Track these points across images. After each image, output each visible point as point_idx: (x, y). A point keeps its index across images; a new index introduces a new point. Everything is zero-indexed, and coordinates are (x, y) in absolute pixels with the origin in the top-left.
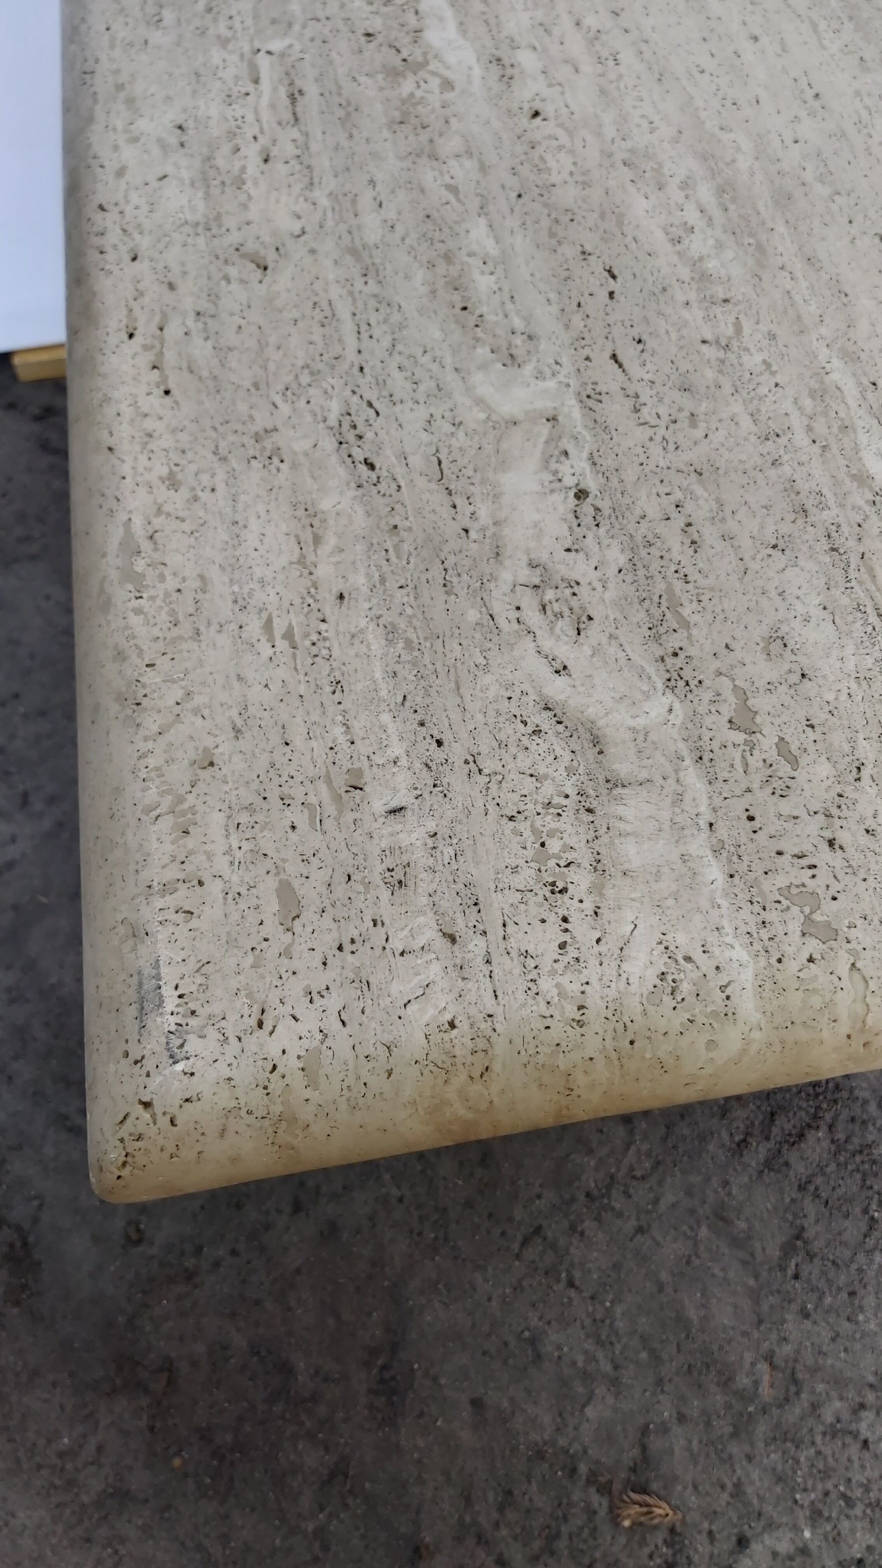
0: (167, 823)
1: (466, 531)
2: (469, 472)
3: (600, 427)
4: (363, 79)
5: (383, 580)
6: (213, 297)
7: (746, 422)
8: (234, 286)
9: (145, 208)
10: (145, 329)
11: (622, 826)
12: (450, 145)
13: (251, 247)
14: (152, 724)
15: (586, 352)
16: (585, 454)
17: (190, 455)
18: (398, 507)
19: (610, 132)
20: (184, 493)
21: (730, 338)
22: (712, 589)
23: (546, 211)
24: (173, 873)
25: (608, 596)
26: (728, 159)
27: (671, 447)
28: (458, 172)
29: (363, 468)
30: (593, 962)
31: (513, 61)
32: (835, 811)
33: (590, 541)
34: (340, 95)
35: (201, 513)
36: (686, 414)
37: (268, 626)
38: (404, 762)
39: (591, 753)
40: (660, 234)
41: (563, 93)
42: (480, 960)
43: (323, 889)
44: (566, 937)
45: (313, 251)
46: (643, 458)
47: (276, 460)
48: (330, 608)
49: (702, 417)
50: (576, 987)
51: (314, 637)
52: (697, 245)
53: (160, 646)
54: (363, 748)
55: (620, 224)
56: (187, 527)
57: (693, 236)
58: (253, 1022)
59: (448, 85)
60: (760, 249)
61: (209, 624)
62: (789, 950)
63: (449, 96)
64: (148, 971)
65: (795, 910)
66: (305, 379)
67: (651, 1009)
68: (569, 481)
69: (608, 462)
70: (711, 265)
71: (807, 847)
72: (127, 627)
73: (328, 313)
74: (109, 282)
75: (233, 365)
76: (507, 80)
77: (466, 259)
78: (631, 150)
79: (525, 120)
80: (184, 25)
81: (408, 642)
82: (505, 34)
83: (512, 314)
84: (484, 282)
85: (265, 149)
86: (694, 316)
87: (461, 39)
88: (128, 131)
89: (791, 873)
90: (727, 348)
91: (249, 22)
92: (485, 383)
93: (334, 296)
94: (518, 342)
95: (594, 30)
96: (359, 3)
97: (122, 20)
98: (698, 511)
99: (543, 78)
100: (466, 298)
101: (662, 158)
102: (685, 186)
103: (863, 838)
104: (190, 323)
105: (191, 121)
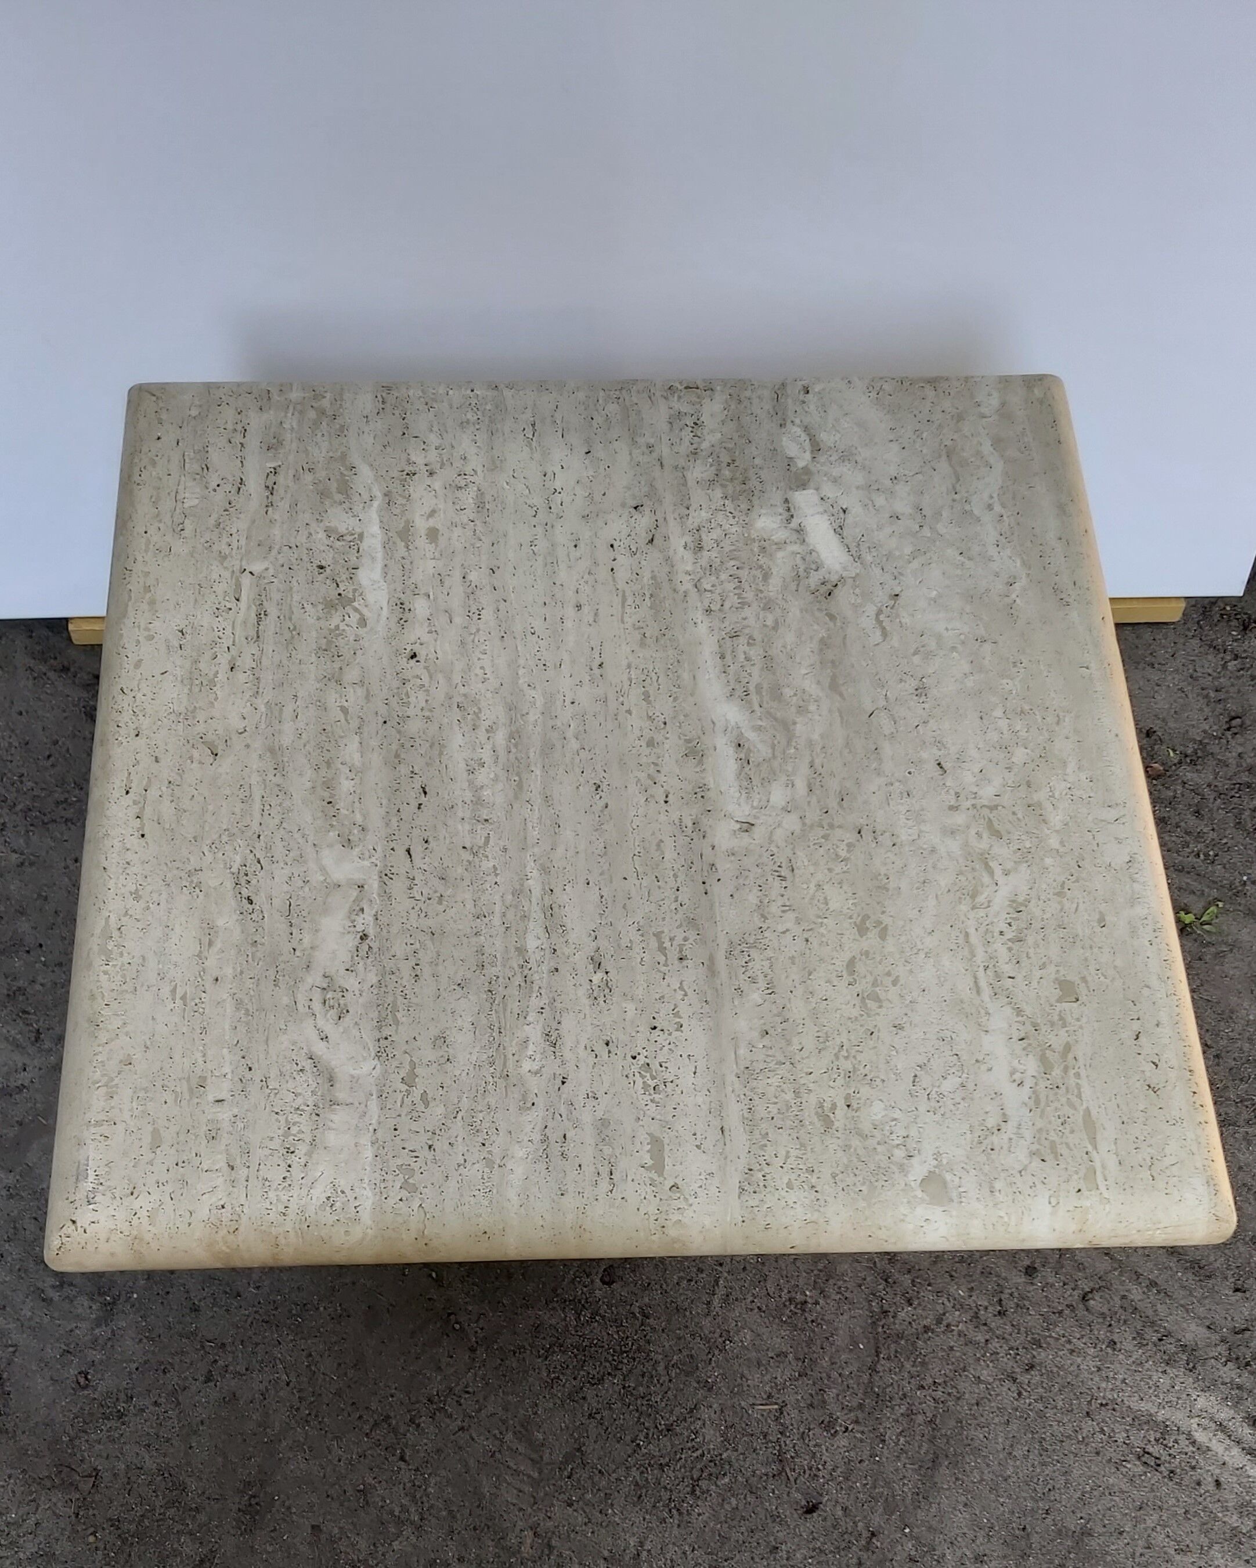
0: (103, 1090)
1: (294, 950)
2: (305, 913)
3: (386, 895)
4: (308, 607)
6: (181, 772)
7: (470, 905)
8: (195, 765)
9: (150, 695)
10: (136, 789)
11: (330, 1124)
12: (352, 674)
13: (210, 737)
14: (103, 1037)
15: (392, 845)
16: (373, 912)
17: (149, 879)
18: (260, 929)
19: (457, 679)
20: (142, 904)
21: (479, 848)
22: (417, 1005)
23: (398, 737)
24: (102, 1116)
25: (361, 1000)
26: (524, 712)
27: (424, 914)
28: (352, 698)
29: (245, 901)
30: (297, 1187)
31: (411, 606)
32: (438, 1132)
33: (360, 966)
34: (290, 619)
35: (150, 918)
36: (438, 895)
37: (174, 991)
38: (229, 1076)
39: (327, 1085)
40: (462, 765)
41: (435, 640)
42: (243, 1179)
43: (175, 1135)
44: (288, 1174)
45: (248, 746)
46: (405, 921)
47: (197, 890)
48: (209, 985)
49: (446, 898)
50: (286, 1198)
51: (197, 1001)
52: (483, 777)
53: (114, 995)
54: (210, 1066)
55: (441, 754)
56: (140, 925)
57: (482, 770)
58: (129, 1192)
59: (363, 622)
60: (520, 785)
61: (142, 985)
62: (391, 1194)
63: (362, 631)
64: (83, 1162)
65: (401, 1176)
66: (225, 838)
67: (319, 1213)
68: (360, 928)
69: (383, 920)
70: (486, 793)
71: (417, 1147)
72: (98, 981)
73: (247, 793)
75: (184, 822)
76: (402, 622)
77: (340, 766)
78: (465, 695)
79: (405, 660)
80: (198, 537)
81: (247, 1010)
82: (412, 580)
83: (357, 812)
84: (346, 785)
85: (233, 658)
86: (463, 828)
87: (382, 581)
88: (147, 629)
89: (405, 1158)
90: (475, 854)
91: (243, 542)
92: (328, 857)
93: (253, 782)
94: (356, 831)
95: (473, 585)
96: (322, 535)
97: (157, 524)
98: (425, 957)
99: (427, 624)
100: (332, 796)
101: (483, 704)
102: (490, 730)
103: (446, 1147)
104: (164, 789)
105: (189, 627)
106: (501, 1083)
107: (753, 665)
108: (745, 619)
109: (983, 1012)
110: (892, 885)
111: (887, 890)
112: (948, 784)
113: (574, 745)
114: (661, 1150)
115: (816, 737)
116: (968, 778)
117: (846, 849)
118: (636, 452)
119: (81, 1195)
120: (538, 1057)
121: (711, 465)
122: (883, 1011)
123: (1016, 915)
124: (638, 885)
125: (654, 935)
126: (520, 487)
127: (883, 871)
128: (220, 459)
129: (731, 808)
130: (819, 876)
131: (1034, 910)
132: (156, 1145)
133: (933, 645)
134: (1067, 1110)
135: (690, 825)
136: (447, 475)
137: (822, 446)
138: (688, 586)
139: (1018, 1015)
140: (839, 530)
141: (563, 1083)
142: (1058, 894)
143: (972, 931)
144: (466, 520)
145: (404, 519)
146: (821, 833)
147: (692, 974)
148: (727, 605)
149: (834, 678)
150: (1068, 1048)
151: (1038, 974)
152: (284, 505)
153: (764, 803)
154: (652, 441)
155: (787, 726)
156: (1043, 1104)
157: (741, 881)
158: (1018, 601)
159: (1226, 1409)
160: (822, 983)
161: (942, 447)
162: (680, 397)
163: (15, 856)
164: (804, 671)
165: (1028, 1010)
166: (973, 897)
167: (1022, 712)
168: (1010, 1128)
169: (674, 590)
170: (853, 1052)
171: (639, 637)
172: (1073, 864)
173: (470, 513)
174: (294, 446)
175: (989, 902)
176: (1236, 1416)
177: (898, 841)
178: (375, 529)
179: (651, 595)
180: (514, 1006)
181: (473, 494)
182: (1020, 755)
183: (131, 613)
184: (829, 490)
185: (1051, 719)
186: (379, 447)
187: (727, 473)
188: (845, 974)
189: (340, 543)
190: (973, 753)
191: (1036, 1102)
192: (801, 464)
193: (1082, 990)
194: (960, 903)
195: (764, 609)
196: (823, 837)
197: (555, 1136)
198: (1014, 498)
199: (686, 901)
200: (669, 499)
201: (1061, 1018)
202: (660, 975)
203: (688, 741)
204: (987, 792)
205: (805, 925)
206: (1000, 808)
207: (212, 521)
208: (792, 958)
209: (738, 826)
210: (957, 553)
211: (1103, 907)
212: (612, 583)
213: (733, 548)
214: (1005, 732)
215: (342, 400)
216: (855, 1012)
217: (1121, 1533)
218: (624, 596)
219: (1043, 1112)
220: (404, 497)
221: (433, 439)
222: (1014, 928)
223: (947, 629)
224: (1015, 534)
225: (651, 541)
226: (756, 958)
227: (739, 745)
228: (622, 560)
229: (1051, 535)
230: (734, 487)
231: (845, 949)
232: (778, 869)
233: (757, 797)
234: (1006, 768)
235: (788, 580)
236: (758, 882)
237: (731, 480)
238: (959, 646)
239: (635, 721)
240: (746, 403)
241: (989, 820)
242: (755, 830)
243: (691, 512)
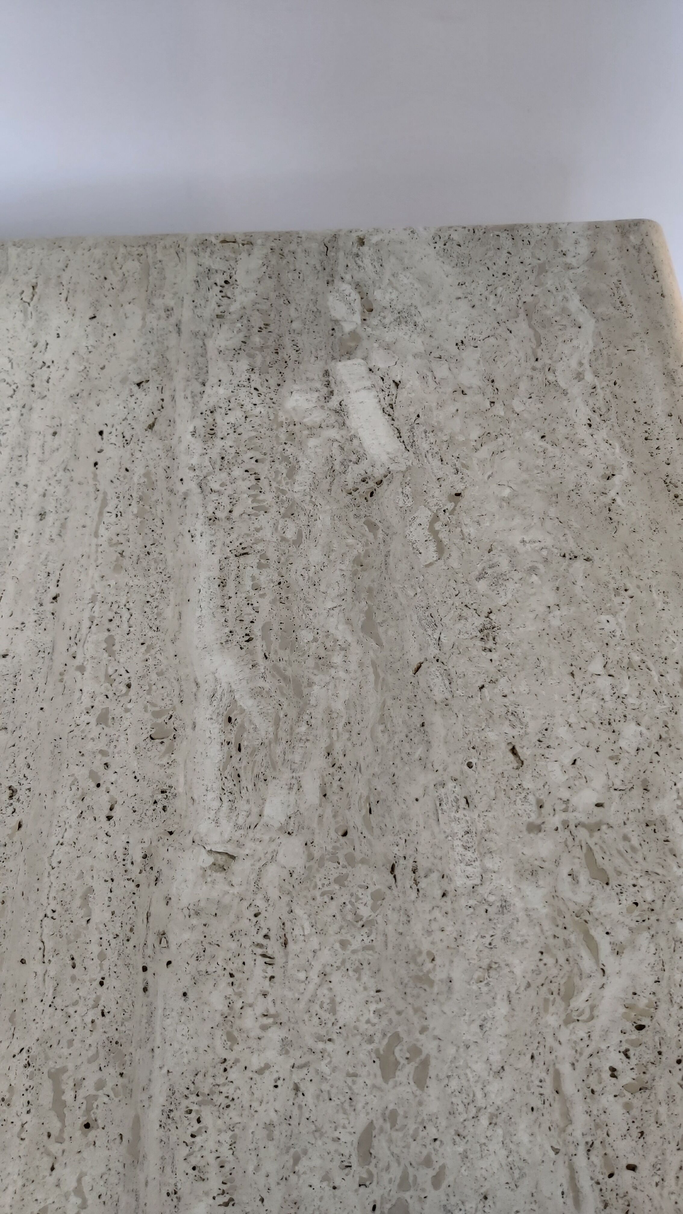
107: (262, 596)
108: (258, 530)
110: (439, 975)
111: (431, 983)
112: (526, 785)
115: (338, 706)
116: (555, 774)
117: (370, 902)
118: (151, 317)
121: (240, 331)
123: (635, 1035)
124: (40, 973)
125: (50, 1075)
127: (426, 946)
129: (204, 827)
130: (325, 956)
131: (664, 1024)
133: (504, 565)
135: (138, 858)
137: (375, 306)
138: (191, 485)
140: (389, 409)
143: (565, 1069)
146: (335, 874)
148: (238, 510)
149: (369, 614)
153: (253, 819)
154: (172, 303)
157: (204, 966)
158: (619, 500)
160: (316, 1182)
161: (520, 305)
162: (212, 253)
164: (330, 605)
166: (568, 996)
167: (630, 666)
169: (172, 491)
171: (114, 556)
175: (592, 1008)
177: (450, 888)
179: (141, 499)
182: (630, 736)
184: (380, 360)
187: (257, 339)
188: (354, 1161)
190: (562, 731)
192: (348, 327)
194: (546, 1010)
195: (285, 516)
196: (336, 881)
198: (609, 365)
199: (112, 1005)
200: (182, 372)
202: (46, 1163)
203: (156, 715)
204: (585, 799)
205: (296, 1056)
206: (604, 827)
208: (270, 1126)
209: (210, 860)
210: (537, 437)
212: (91, 482)
213: (254, 434)
214: (607, 698)
218: (104, 501)
222: (634, 1061)
223: (523, 541)
224: (613, 410)
225: (151, 427)
226: (210, 1126)
227: (230, 720)
228: (109, 451)
229: (659, 411)
230: (264, 357)
231: (359, 1106)
232: (264, 942)
233: (246, 807)
234: (611, 758)
235: (319, 476)
236: (231, 967)
237: (262, 349)
238: (540, 566)
239: (88, 682)
240: (289, 258)
241: (590, 849)
242: (236, 867)
243: (208, 389)
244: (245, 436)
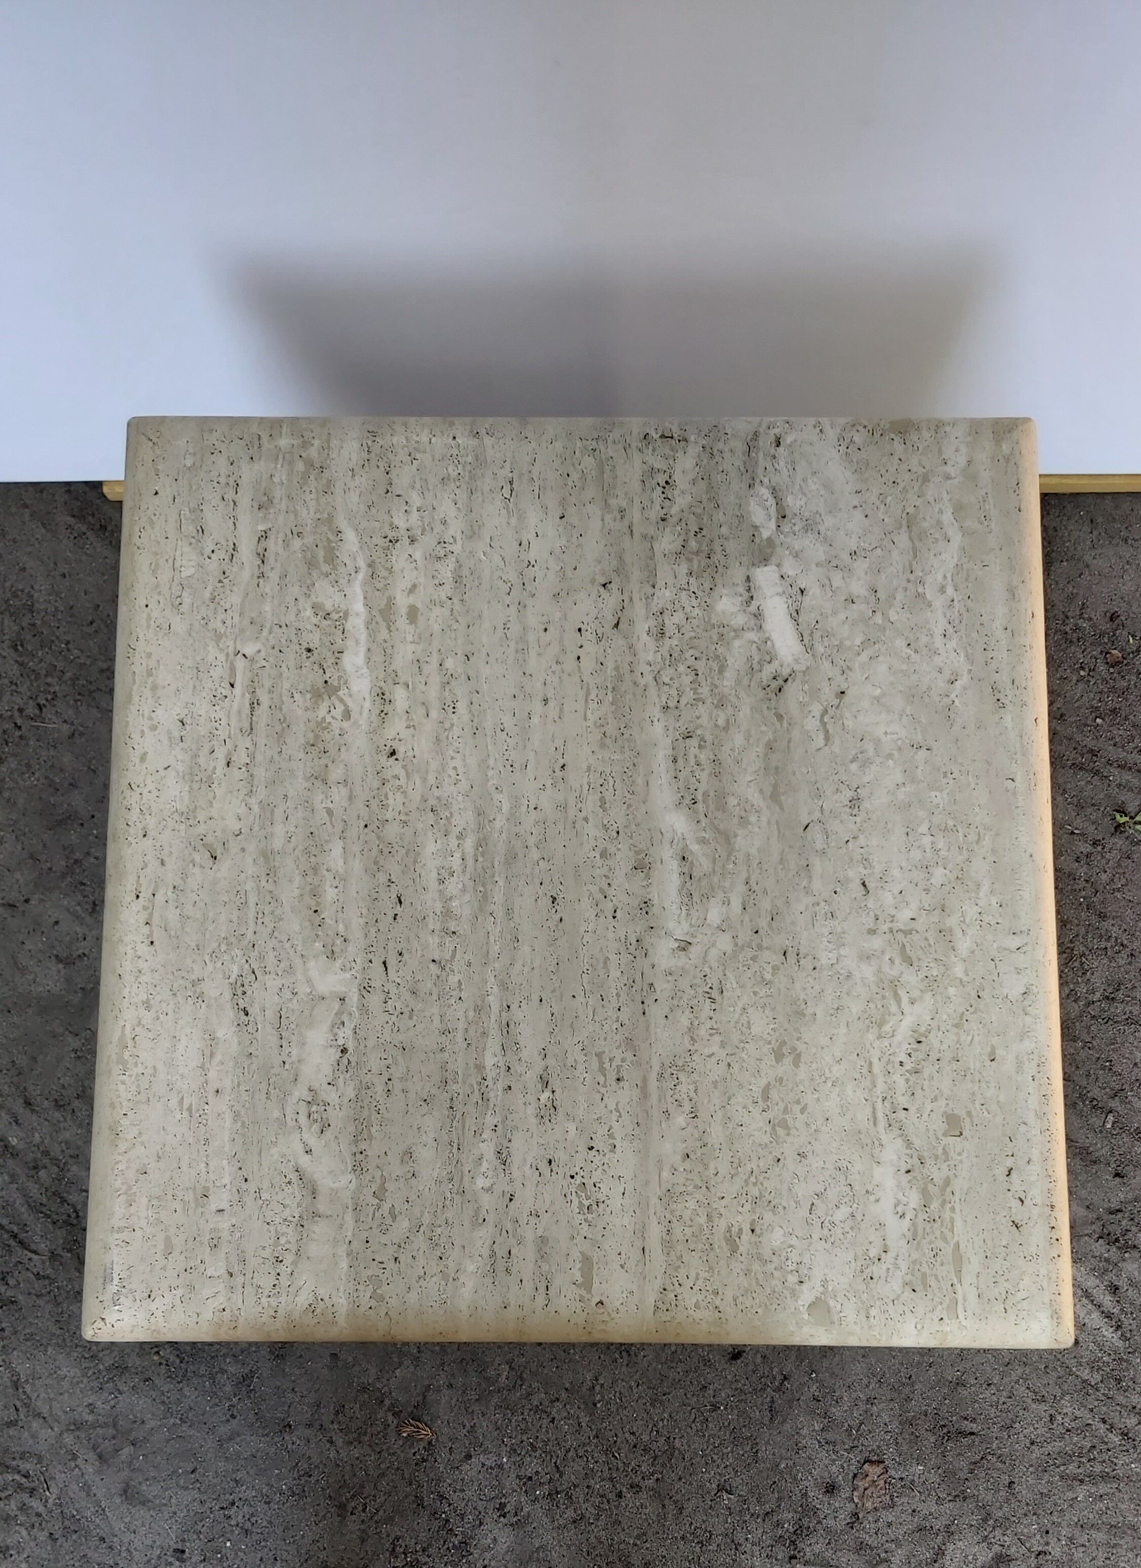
0: (123, 1198)
1: (284, 1063)
2: (293, 1026)
3: (364, 1009)
4: (297, 696)
5: (239, 1085)
6: (184, 875)
7: (437, 1020)
8: (197, 869)
9: (154, 793)
10: (145, 894)
11: (313, 1236)
12: (336, 773)
13: (209, 839)
14: (122, 1147)
15: (371, 956)
16: (353, 1026)
17: (158, 988)
18: (255, 1041)
19: (431, 780)
20: (152, 1014)
21: (447, 961)
22: (389, 1120)
23: (378, 842)
24: (122, 1224)
26: (492, 818)
27: (396, 1029)
28: (336, 797)
29: (242, 1013)
30: (284, 1295)
31: (392, 697)
32: (403, 1245)
33: (341, 1080)
34: (281, 709)
35: (159, 1029)
36: (410, 1009)
37: (181, 1102)
38: (228, 1187)
39: (310, 1198)
40: (434, 874)
41: (413, 736)
42: (240, 1286)
43: (184, 1242)
44: (277, 1282)
45: (243, 849)
46: (380, 1035)
47: (200, 1000)
48: (211, 1098)
49: (416, 1013)
50: (276, 1304)
51: (201, 1112)
52: (453, 886)
53: (131, 1104)
54: (212, 1176)
55: (415, 862)
56: (151, 1035)
57: (452, 879)
58: (147, 1295)
59: (347, 715)
60: (485, 897)
61: (154, 1096)
62: (362, 1303)
63: (346, 724)
64: (109, 1265)
65: (371, 1286)
66: (223, 948)
67: (303, 1317)
68: (341, 1042)
69: (362, 1034)
70: (455, 904)
71: (385, 1260)
72: (117, 1090)
73: (243, 900)
74: (129, 851)
75: (188, 929)
76: (384, 715)
77: (325, 872)
78: (438, 798)
79: (385, 757)
80: (195, 613)
81: (243, 1123)
82: (393, 667)
83: (340, 921)
84: (330, 894)
85: (229, 753)
86: (434, 941)
87: (365, 667)
88: (150, 719)
89: (374, 1270)
90: (443, 969)
91: (237, 619)
92: (314, 968)
93: (248, 888)
94: (338, 942)
95: (449, 673)
96: (309, 612)
97: (156, 597)
98: (397, 1072)
99: (405, 718)
100: (318, 904)
101: (455, 807)
102: (460, 836)
103: (410, 1260)
104: (169, 893)
105: (189, 716)
106: (457, 1198)
107: (703, 770)
108: (698, 718)
109: (877, 1143)
110: (809, 1011)
111: (804, 1015)
112: (869, 906)
113: (535, 854)
114: (591, 1269)
115: (753, 851)
116: (888, 899)
117: (770, 970)
118: (608, 518)
119: (107, 1297)
120: (490, 1173)
122: (789, 1139)
123: (916, 1046)
124: (585, 1004)
125: (596, 1055)
126: (497, 558)
127: (802, 996)
128: (214, 519)
129: (671, 925)
130: (745, 1000)
131: (932, 1040)
132: (168, 1254)
133: (871, 752)
134: (940, 1244)
135: (634, 942)
136: (428, 541)
137: (787, 513)
138: (649, 678)
139: (907, 1148)
140: (795, 615)
141: (511, 1200)
142: (956, 1026)
143: (875, 1061)
144: (444, 598)
145: (387, 594)
146: (750, 955)
147: (626, 1095)
148: (683, 701)
149: (775, 786)
150: (947, 1182)
151: (929, 1107)
152: (274, 576)
153: (701, 921)
154: (624, 504)
155: (727, 838)
156: (918, 1238)
157: (675, 1002)
158: (957, 703)
159: (1093, 1278)
160: (740, 1109)
161: (905, 514)
162: (654, 450)
163: (66, 727)
164: (749, 778)
165: (917, 1143)
166: (880, 1026)
167: (946, 829)
168: (888, 1258)
169: (635, 683)
170: (761, 1178)
171: (599, 736)
172: (974, 994)
173: (447, 590)
174: (283, 506)
175: (894, 1031)
176: (1101, 1285)
177: (818, 966)
178: (359, 607)
179: (614, 689)
180: (470, 1123)
181: (452, 567)
182: (939, 875)
183: (136, 699)
184: (790, 568)
185: (972, 837)
186: (363, 508)
187: (693, 544)
188: (760, 1100)
189: (328, 622)
190: (896, 872)
191: (913, 1237)
192: (766, 534)
193: (967, 1125)
194: (868, 1031)
195: (717, 707)
196: (752, 959)
197: (501, 1252)
198: (966, 580)
199: (627, 1022)
200: (636, 575)
201: (945, 1152)
202: (598, 1097)
203: (637, 853)
204: (905, 915)
205: (729, 1050)
206: (914, 932)
207: (207, 595)
208: (715, 1083)
209: (676, 944)
210: (904, 644)
211: (995, 1040)
212: (578, 674)
213: (693, 634)
214: (928, 850)
215: (329, 448)
216: (766, 1139)
217: (989, 1385)
218: (588, 690)
219: (919, 1243)
220: (387, 569)
221: (416, 500)
222: (913, 1059)
223: (886, 733)
224: (964, 622)
225: (617, 625)
226: (684, 1081)
227: (684, 858)
228: (588, 647)
229: (999, 623)
230: (700, 562)
231: (763, 1075)
232: (710, 991)
233: (697, 914)
234: (925, 890)
235: (742, 673)
236: (691, 1003)
237: (697, 553)
238: (895, 753)
239: (592, 830)
240: (718, 458)
241: (904, 945)
242: (692, 949)
243: (657, 591)
244: (687, 636)
